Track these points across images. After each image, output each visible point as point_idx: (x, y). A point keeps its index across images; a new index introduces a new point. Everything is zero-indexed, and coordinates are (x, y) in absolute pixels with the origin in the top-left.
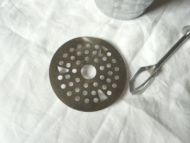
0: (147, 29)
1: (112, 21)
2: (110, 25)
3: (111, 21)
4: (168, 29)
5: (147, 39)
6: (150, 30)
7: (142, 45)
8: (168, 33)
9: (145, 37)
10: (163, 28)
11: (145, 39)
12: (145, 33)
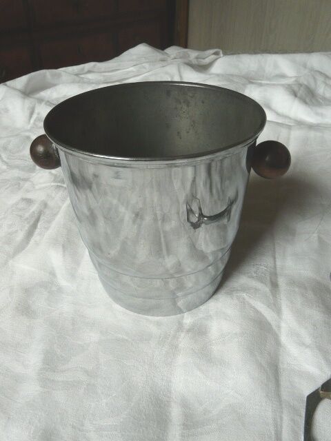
0: (268, 306)
1: (188, 319)
2: (188, 331)
3: (185, 321)
4: (306, 288)
5: (279, 327)
6: (275, 305)
7: (278, 342)
8: (310, 295)
9: (273, 324)
10: (297, 289)
11: (274, 327)
12: (268, 314)
